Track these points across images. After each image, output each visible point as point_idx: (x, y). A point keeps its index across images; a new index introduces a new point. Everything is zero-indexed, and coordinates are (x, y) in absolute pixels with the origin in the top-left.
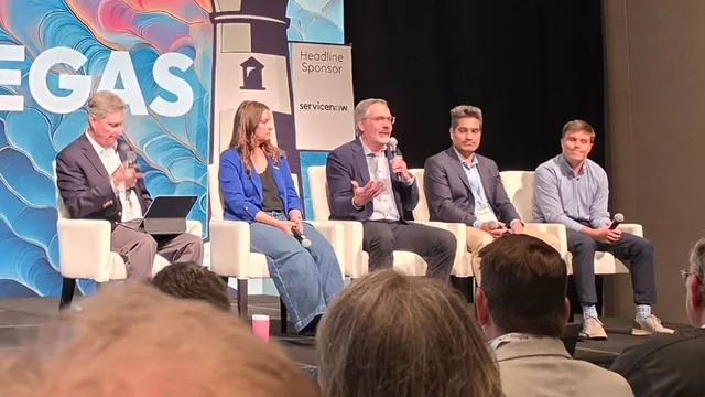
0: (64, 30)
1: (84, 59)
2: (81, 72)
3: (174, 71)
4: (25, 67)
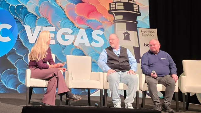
0: (66, 23)
1: (72, 31)
2: (71, 34)
3: (98, 35)
4: (55, 33)
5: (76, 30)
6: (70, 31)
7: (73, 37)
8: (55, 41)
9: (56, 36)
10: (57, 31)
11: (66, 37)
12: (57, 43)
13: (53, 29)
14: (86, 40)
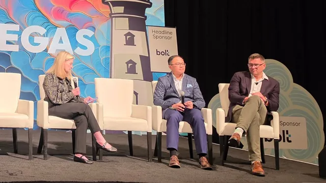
5: (51, 28)
6: (42, 31)
7: (47, 39)
8: (18, 46)
9: (20, 39)
10: (21, 30)
11: (37, 40)
12: (22, 49)
13: (16, 27)
14: (67, 45)
